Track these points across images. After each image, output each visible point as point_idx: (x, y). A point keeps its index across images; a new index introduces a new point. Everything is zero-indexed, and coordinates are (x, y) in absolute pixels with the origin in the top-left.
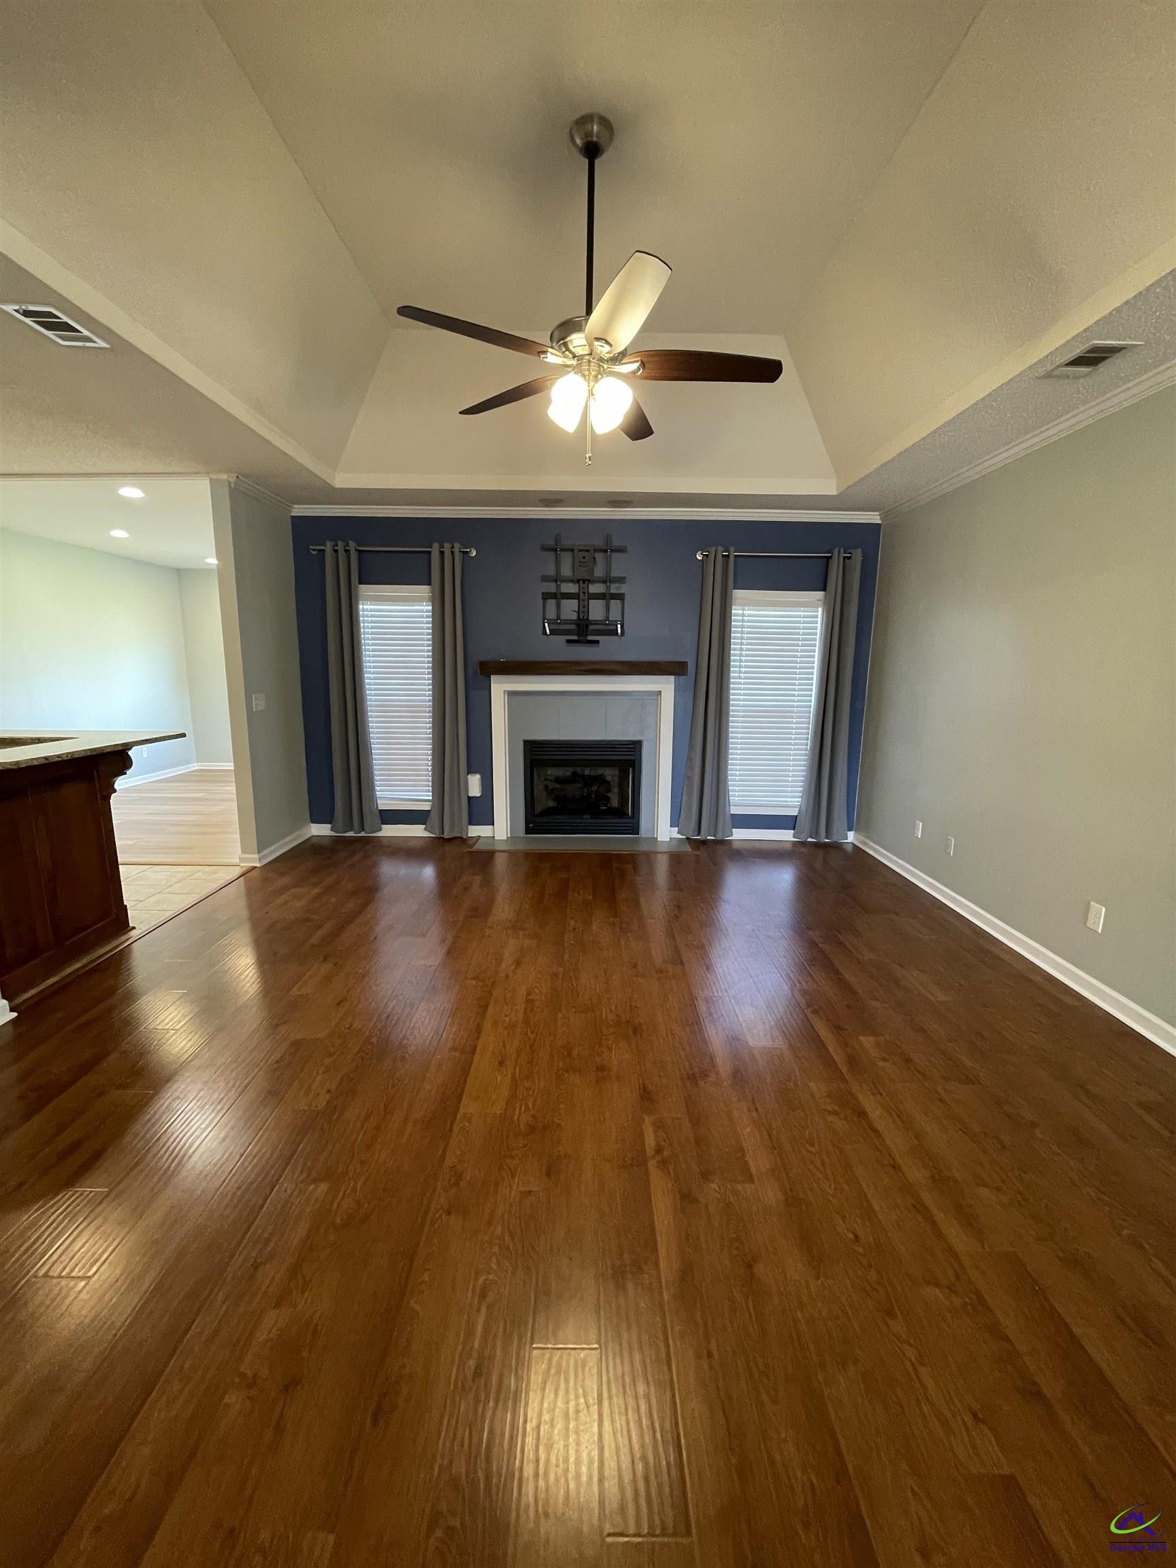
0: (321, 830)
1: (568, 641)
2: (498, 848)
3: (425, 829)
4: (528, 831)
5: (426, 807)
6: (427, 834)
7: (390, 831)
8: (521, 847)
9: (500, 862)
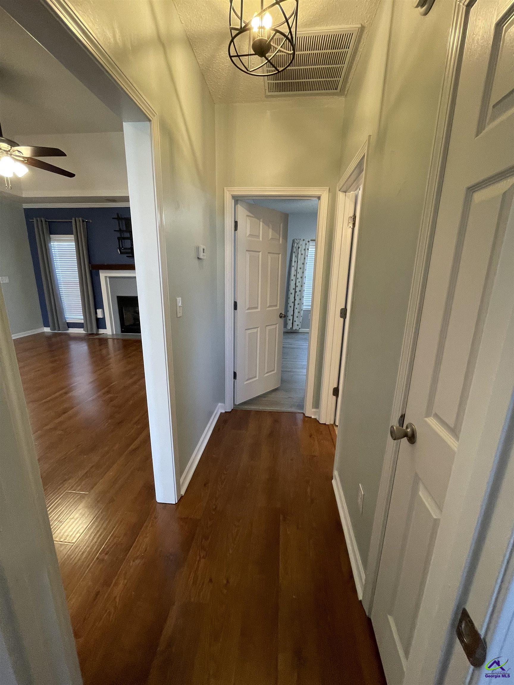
0: (47, 330)
1: (127, 256)
2: (108, 337)
3: (83, 330)
4: (122, 332)
5: (82, 321)
6: (84, 332)
7: (72, 331)
8: (120, 337)
9: (110, 342)
